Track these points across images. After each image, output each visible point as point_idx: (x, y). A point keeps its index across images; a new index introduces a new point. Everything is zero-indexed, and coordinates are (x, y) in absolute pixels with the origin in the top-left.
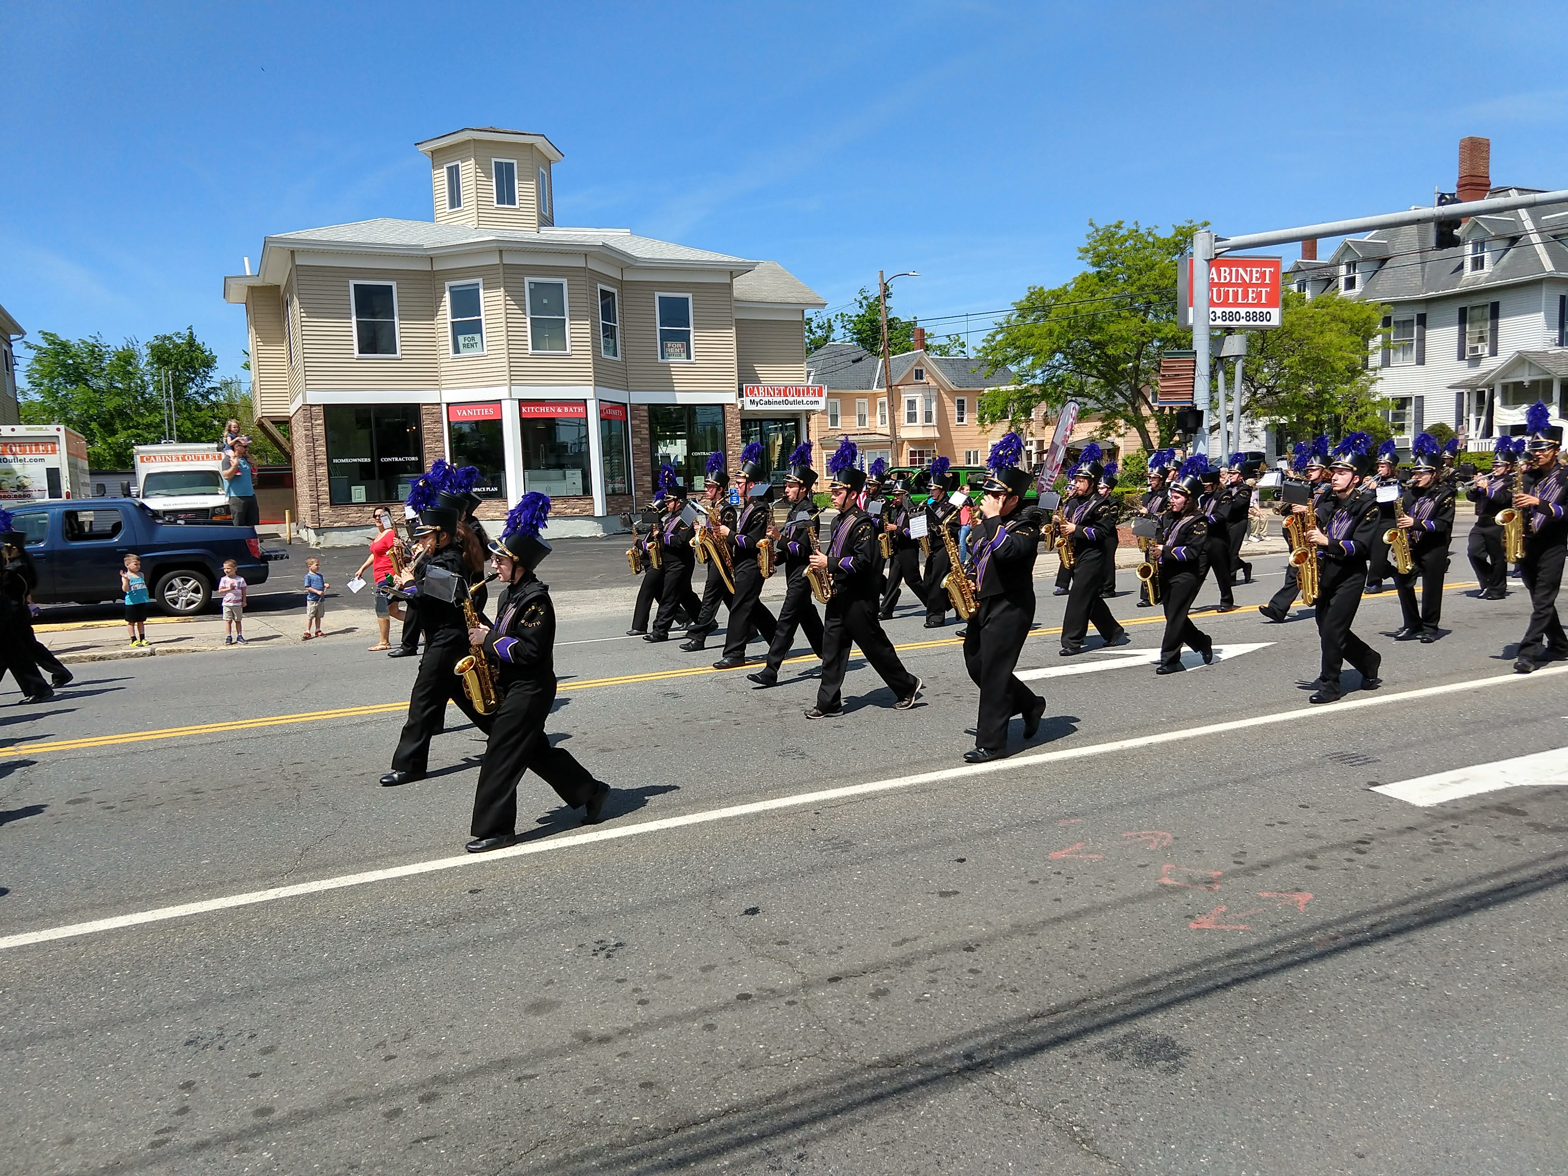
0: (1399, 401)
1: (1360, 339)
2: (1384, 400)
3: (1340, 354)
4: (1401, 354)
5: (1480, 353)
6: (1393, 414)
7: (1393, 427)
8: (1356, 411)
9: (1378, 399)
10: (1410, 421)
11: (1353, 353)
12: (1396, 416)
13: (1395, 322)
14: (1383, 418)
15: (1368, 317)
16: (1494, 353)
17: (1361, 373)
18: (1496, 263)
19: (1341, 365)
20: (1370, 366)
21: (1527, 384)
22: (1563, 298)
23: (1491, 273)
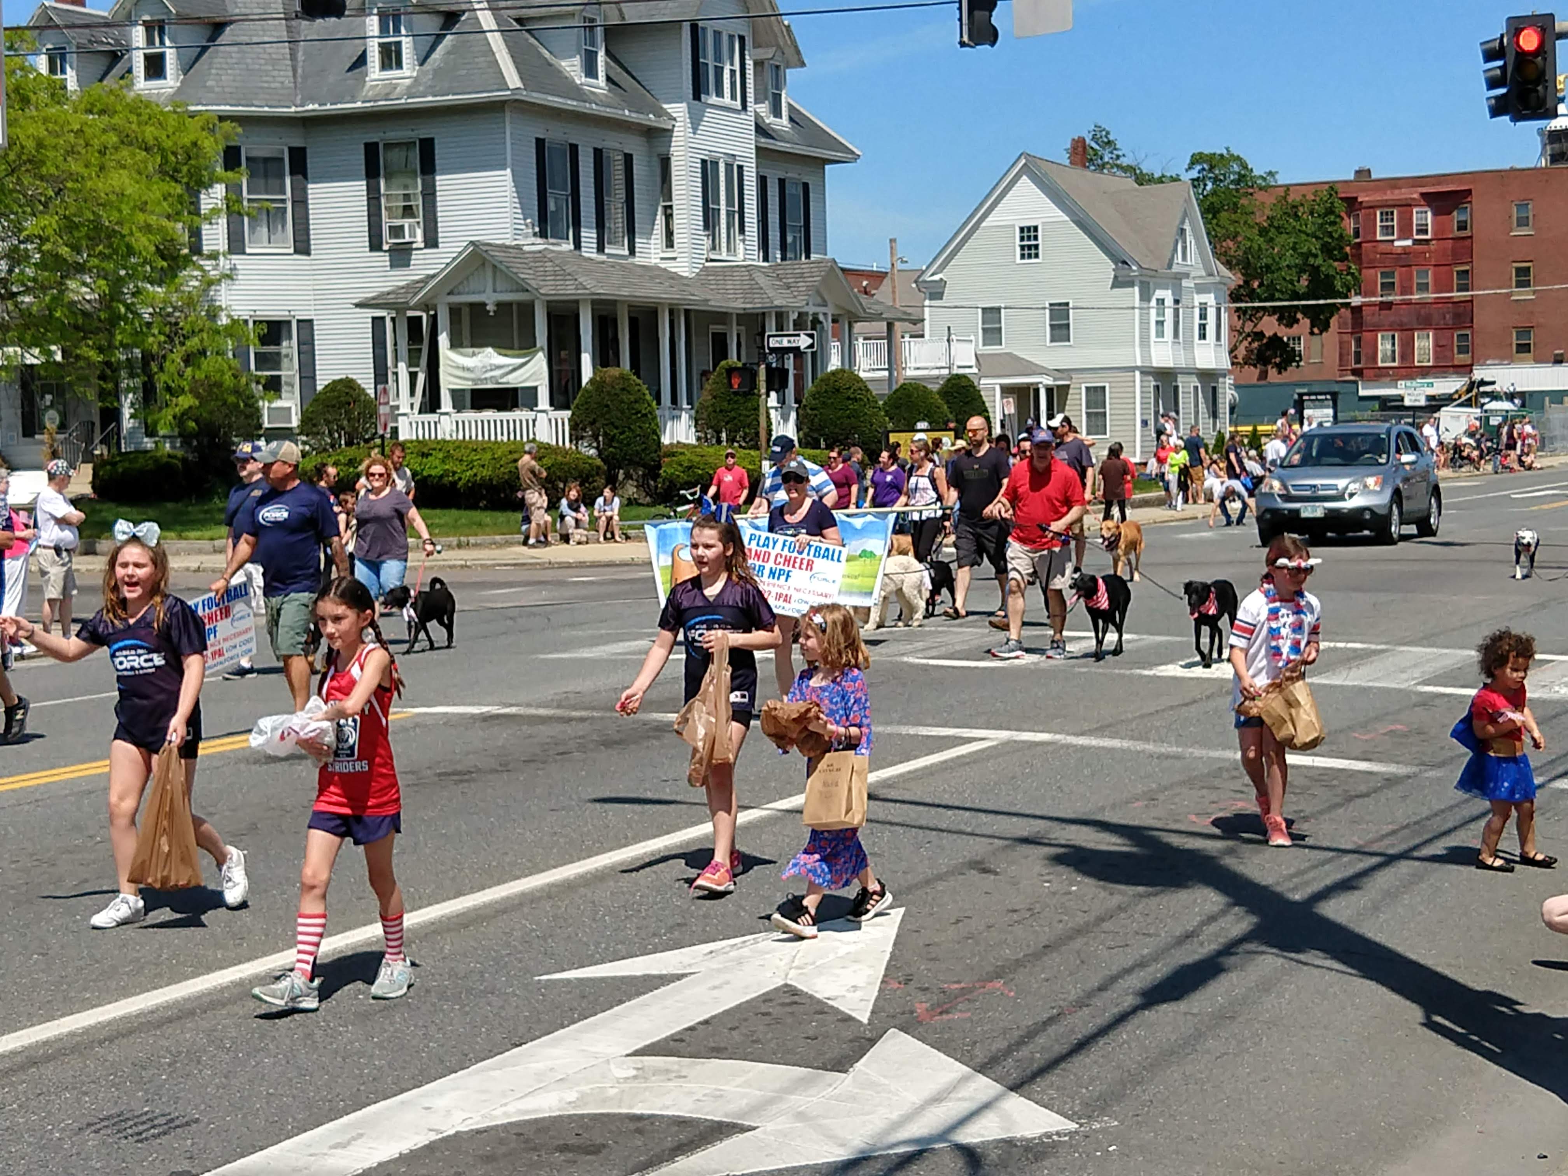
0: (265, 326)
1: (179, 189)
2: (237, 325)
3: (141, 217)
4: (265, 230)
5: (407, 239)
6: (256, 354)
7: (258, 383)
8: (182, 344)
9: (224, 321)
10: (289, 372)
11: (169, 217)
12: (263, 360)
13: (247, 159)
14: (235, 363)
15: (195, 144)
16: (431, 241)
17: (187, 261)
18: (422, 61)
19: (144, 243)
20: (206, 249)
21: (490, 308)
22: (540, 143)
23: (416, 79)
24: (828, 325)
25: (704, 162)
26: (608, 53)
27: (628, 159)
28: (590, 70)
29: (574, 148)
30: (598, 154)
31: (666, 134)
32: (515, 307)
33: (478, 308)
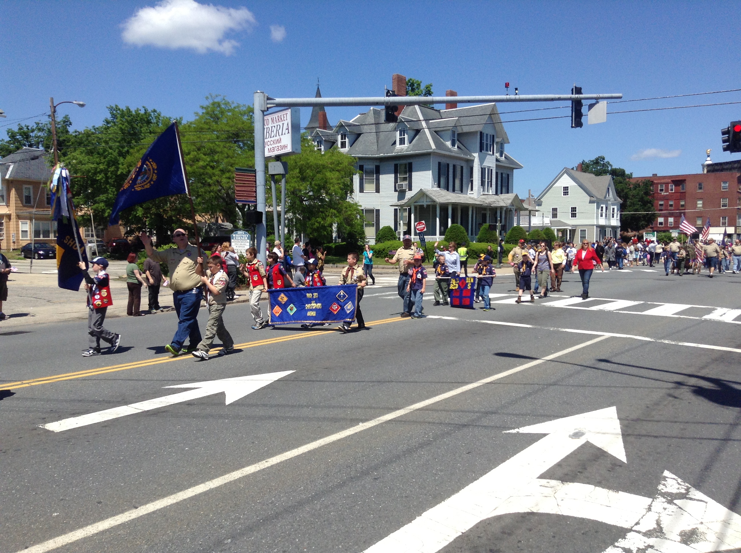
0: (368, 211)
4: (369, 186)
5: (404, 188)
13: (365, 168)
16: (410, 189)
18: (410, 143)
21: (425, 206)
22: (439, 164)
23: (408, 147)
24: (514, 211)
25: (482, 168)
26: (458, 140)
27: (462, 167)
28: (453, 145)
29: (448, 165)
30: (454, 166)
31: (472, 161)
32: (431, 206)
33: (421, 207)
